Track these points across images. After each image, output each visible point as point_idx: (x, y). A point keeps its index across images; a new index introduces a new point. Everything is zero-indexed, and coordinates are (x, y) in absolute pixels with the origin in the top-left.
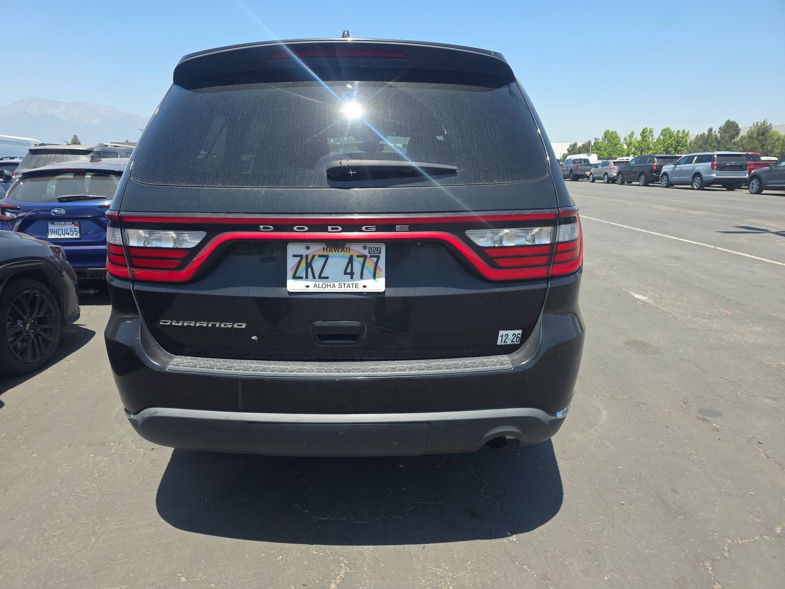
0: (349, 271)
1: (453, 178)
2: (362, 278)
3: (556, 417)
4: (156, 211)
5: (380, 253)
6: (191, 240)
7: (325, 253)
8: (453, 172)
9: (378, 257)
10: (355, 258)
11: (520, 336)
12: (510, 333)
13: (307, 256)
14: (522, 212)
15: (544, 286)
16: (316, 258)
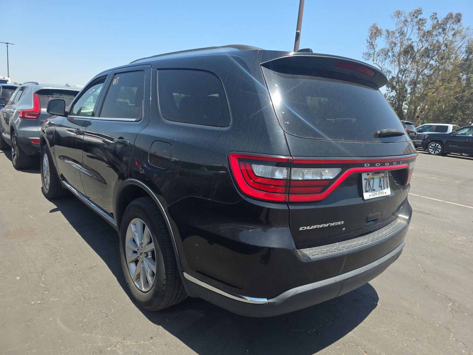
4: (318, 156)
6: (329, 174)
7: (373, 177)
9: (387, 177)
13: (368, 178)
16: (371, 179)
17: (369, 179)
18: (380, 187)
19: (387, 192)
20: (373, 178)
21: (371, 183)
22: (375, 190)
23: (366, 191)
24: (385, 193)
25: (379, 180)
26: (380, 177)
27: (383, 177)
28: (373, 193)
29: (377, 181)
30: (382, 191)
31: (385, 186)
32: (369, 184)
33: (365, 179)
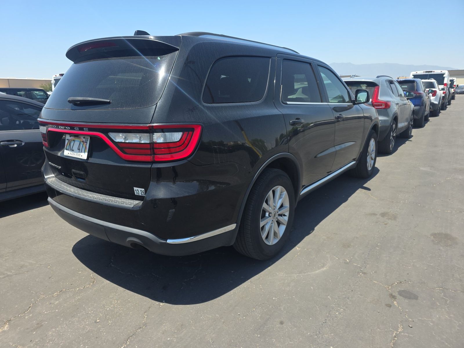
0: (79, 148)
1: (108, 106)
2: (81, 152)
3: (165, 242)
5: (88, 141)
8: (109, 103)
9: (87, 142)
10: (81, 142)
11: (144, 192)
12: (140, 189)
14: (129, 124)
15: (149, 166)
17: (70, 140)
18: (78, 149)
19: (84, 156)
20: (74, 141)
21: (72, 144)
22: (73, 150)
23: (67, 149)
24: (82, 156)
25: (79, 143)
26: (80, 141)
27: (83, 142)
28: (72, 153)
29: (77, 143)
30: (80, 154)
31: (83, 150)
32: (70, 144)
33: (67, 140)
